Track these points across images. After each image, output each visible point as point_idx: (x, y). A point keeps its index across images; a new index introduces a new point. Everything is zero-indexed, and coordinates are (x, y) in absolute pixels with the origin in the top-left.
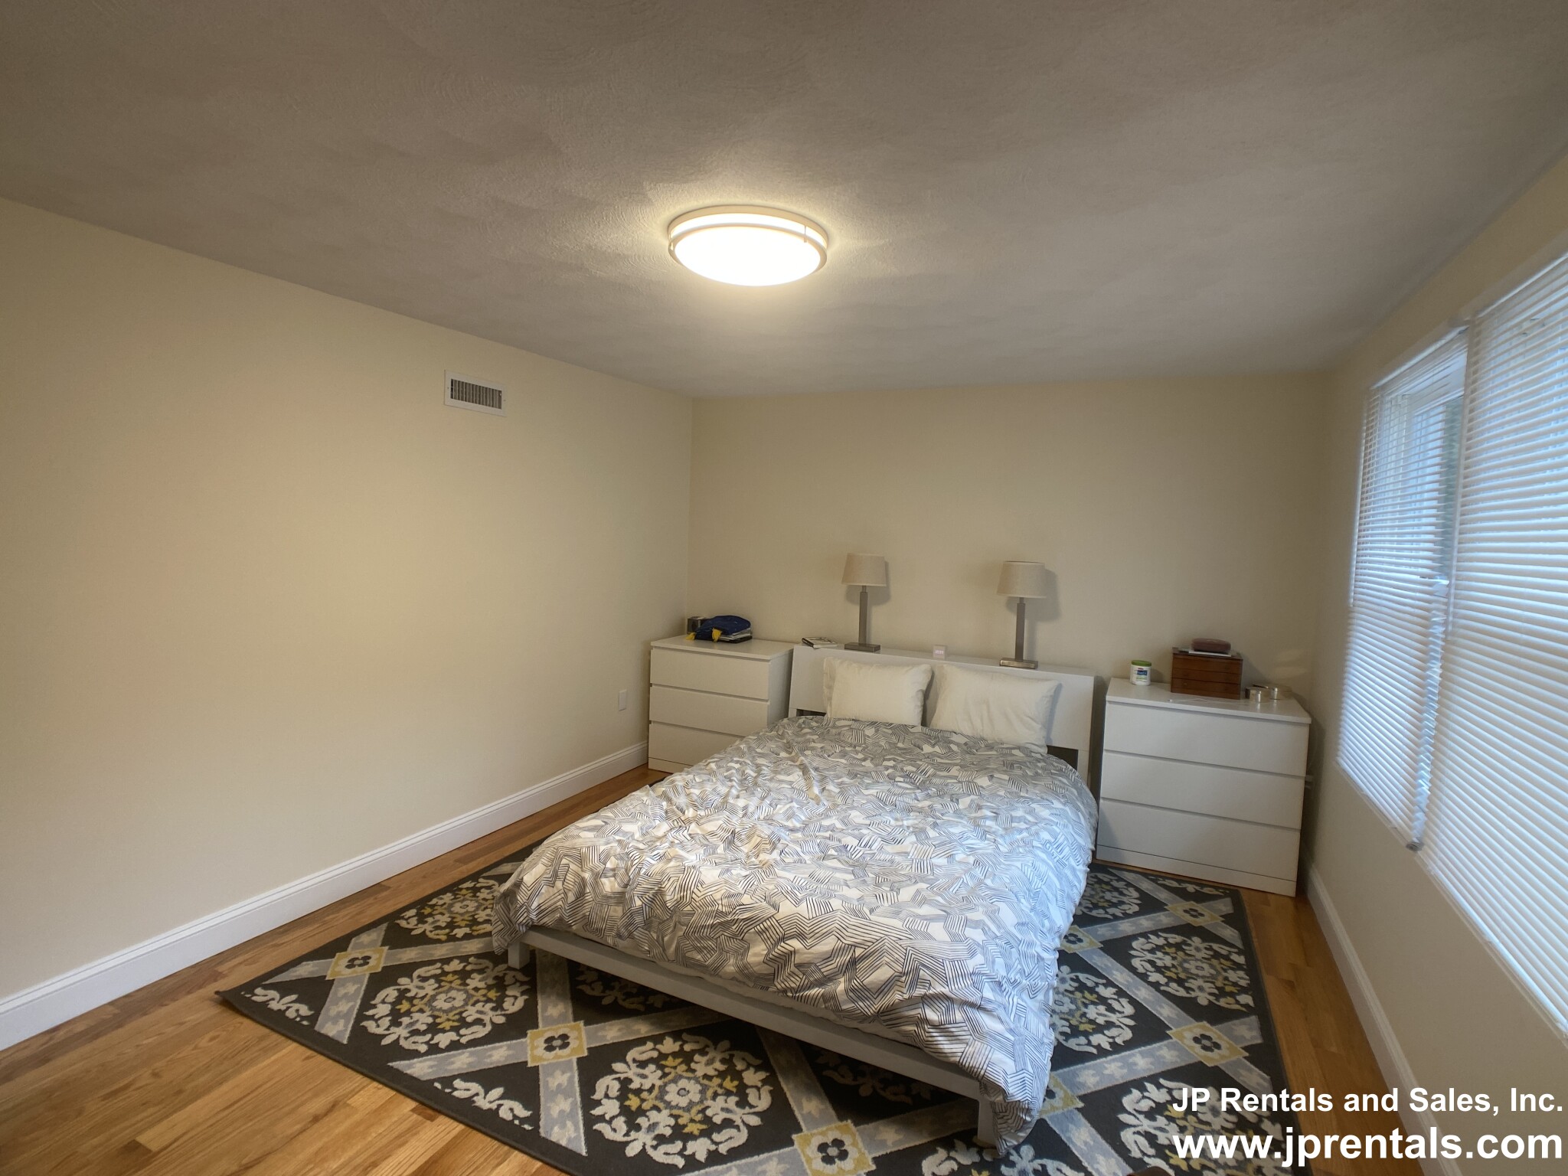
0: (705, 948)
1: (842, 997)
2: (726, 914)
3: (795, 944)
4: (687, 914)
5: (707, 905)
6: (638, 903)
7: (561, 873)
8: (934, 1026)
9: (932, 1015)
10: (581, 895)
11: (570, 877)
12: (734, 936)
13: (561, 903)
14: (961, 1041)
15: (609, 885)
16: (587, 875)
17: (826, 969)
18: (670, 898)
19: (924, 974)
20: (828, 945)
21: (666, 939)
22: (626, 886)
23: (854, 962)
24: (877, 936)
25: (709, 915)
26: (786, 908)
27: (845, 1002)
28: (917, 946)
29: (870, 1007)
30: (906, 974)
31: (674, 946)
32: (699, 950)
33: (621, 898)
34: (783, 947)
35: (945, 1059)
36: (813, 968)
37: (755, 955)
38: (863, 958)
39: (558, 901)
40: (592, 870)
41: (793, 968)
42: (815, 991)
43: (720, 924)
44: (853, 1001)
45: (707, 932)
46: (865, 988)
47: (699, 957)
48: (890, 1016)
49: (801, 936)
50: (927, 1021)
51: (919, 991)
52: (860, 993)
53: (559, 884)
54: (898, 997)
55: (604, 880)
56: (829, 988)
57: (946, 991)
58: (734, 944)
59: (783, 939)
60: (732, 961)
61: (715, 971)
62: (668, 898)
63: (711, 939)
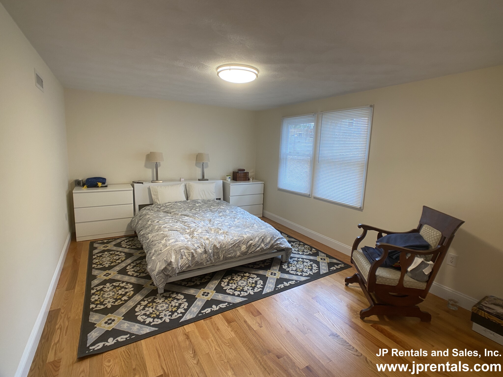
0: (231, 253)
1: (264, 247)
2: (234, 243)
3: (251, 242)
4: (224, 247)
5: (228, 243)
6: (210, 251)
7: (183, 254)
8: (279, 244)
9: (279, 242)
10: (193, 256)
11: (186, 254)
12: (237, 247)
13: (187, 262)
14: (283, 244)
15: (200, 251)
16: (192, 251)
17: (259, 244)
18: (218, 246)
19: (274, 236)
20: (257, 239)
21: (220, 256)
22: (205, 248)
23: (263, 240)
24: (264, 233)
25: (230, 245)
26: (245, 236)
27: (265, 248)
28: (271, 232)
29: (268, 247)
30: (272, 238)
31: (222, 256)
32: (229, 254)
33: (205, 252)
34: (249, 244)
35: (283, 249)
36: (256, 245)
37: (243, 248)
38: (264, 238)
39: (186, 261)
40: (193, 249)
41: (252, 247)
42: (258, 249)
43: (233, 246)
44: (266, 247)
45: (230, 249)
46: (267, 243)
47: (230, 256)
48: (272, 246)
49: (251, 240)
50: (278, 244)
51: (275, 239)
52: (266, 245)
53: (184, 257)
54: (273, 242)
55: (197, 250)
56: (260, 247)
57: (279, 237)
58: (237, 249)
59: (248, 242)
60: (238, 252)
61: (235, 257)
62: (217, 246)
63: (232, 250)
